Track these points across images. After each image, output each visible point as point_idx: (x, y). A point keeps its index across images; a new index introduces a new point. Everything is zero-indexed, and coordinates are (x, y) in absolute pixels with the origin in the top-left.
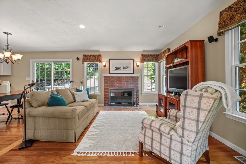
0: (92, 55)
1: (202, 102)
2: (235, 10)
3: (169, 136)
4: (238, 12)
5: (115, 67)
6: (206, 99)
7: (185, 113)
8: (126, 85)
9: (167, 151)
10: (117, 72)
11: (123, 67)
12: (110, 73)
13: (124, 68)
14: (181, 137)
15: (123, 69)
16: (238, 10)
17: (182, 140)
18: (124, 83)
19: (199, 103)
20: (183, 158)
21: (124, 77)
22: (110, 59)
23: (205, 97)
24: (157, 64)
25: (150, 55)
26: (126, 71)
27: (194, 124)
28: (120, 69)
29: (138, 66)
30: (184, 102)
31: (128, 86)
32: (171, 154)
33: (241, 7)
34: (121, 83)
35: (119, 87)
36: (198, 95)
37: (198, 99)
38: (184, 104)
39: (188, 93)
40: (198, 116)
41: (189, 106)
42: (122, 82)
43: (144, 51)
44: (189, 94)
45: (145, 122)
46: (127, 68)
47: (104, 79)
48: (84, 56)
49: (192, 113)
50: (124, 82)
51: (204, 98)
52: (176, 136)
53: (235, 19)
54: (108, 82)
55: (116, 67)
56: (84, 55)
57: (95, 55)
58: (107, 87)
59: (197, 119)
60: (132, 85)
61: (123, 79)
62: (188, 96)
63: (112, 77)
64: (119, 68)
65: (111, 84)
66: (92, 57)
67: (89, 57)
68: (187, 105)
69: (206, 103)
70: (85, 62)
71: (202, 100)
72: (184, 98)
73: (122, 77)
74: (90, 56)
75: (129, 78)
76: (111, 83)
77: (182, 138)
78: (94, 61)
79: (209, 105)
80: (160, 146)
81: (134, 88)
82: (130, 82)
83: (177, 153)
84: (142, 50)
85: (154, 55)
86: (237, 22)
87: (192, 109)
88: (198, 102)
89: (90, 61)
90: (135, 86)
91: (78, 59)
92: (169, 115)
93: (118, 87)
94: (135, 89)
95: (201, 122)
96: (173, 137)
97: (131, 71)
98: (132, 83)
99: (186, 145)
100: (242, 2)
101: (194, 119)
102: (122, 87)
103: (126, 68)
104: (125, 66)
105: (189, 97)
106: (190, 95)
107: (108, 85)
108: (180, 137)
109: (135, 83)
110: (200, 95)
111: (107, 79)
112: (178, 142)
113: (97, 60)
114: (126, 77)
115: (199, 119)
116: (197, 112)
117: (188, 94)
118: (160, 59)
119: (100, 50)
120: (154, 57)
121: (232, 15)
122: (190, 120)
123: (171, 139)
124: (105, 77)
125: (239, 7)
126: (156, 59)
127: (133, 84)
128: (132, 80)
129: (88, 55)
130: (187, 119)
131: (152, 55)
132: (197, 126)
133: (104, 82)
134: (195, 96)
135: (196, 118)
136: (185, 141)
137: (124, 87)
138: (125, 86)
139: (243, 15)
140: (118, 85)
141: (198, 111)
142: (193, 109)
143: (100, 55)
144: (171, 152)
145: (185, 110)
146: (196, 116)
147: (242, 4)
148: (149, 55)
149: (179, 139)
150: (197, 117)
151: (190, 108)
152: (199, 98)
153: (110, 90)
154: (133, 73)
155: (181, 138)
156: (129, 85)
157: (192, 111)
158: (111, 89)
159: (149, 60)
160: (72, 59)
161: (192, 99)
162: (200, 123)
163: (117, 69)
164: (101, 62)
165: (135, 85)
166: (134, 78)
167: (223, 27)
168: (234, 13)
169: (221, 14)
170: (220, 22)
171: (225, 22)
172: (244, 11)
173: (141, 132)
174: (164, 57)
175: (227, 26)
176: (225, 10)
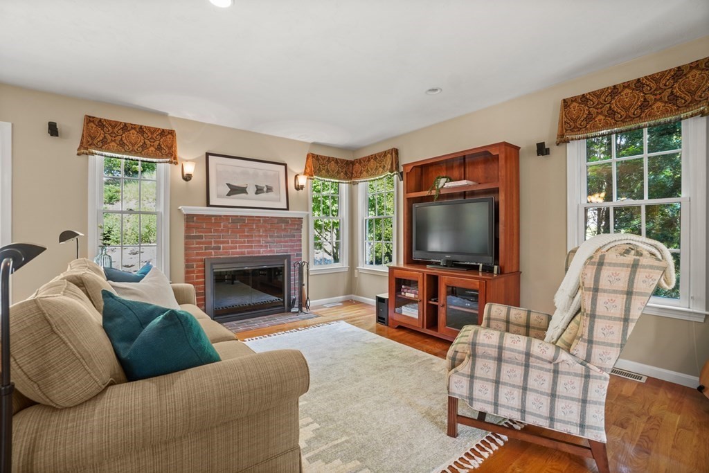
0: (133, 127)
1: (637, 276)
2: (652, 90)
3: (551, 367)
4: (658, 97)
5: (228, 185)
6: (647, 270)
7: (596, 306)
8: (266, 246)
9: (545, 404)
10: (236, 200)
11: (256, 186)
12: (211, 204)
13: (259, 190)
14: (585, 363)
15: (257, 193)
16: (660, 94)
17: (588, 369)
18: (259, 241)
19: (631, 281)
20: (587, 411)
21: (260, 220)
22: (208, 155)
23: (644, 267)
24: (344, 187)
25: (333, 159)
26: (263, 200)
27: (618, 327)
28: (246, 193)
29: (298, 188)
30: (593, 280)
31: (271, 251)
32: (556, 407)
33: (665, 89)
34: (248, 242)
35: (242, 253)
36: (627, 262)
37: (629, 273)
38: (594, 285)
39: (604, 259)
40: (627, 309)
41: (606, 288)
42: (252, 236)
43: (314, 144)
44: (608, 261)
45: (481, 342)
46: (267, 192)
47: (188, 228)
48: (92, 124)
49: (614, 304)
50: (260, 236)
51: (642, 270)
52: (570, 362)
53: (653, 109)
54: (201, 237)
55: (231, 184)
56: (89, 120)
57: (149, 129)
58: (198, 254)
59: (625, 315)
60: (285, 246)
61: (257, 227)
62: (604, 267)
63: (219, 218)
64: (243, 190)
65: (213, 245)
66: (133, 135)
67: (121, 132)
68: (600, 287)
69: (646, 280)
70: (100, 148)
71: (637, 273)
72: (594, 271)
73: (254, 220)
74: (126, 127)
75: (276, 225)
76: (215, 242)
77: (588, 364)
78: (143, 150)
79: (651, 283)
80: (522, 395)
81: (290, 255)
82: (278, 237)
83: (571, 402)
84: (311, 140)
85: (342, 161)
86: (656, 116)
87: (613, 295)
88: (627, 279)
89: (122, 147)
90: (291, 251)
91: (53, 130)
92: (489, 319)
93: (238, 253)
94: (292, 258)
95: (632, 321)
96: (562, 368)
97: (279, 200)
98: (282, 239)
99: (596, 379)
100: (668, 80)
101: (618, 316)
102: (253, 252)
103: (265, 189)
104: (262, 184)
105: (608, 267)
106: (610, 264)
107: (201, 248)
108: (581, 364)
109: (291, 241)
110: (632, 263)
111: (197, 228)
112: (576, 375)
113: (159, 148)
114: (266, 219)
115: (629, 315)
116: (625, 300)
117: (605, 261)
118: (361, 173)
119: (171, 114)
120: (342, 167)
121: (645, 99)
122: (609, 320)
123: (556, 372)
124: (189, 218)
125: (661, 88)
126: (346, 174)
127: (286, 242)
128: (285, 230)
129: (114, 124)
130: (600, 318)
131: (336, 161)
132: (623, 331)
133: (187, 237)
134: (622, 265)
135: (623, 313)
136: (595, 371)
137: (259, 252)
138: (263, 252)
139: (670, 105)
140: (240, 247)
141: (627, 299)
142: (616, 295)
143: (172, 133)
144: (556, 403)
145: (596, 300)
146: (621, 309)
147: (667, 83)
148: (329, 160)
149: (580, 369)
150: (625, 311)
151: (609, 292)
152: (630, 269)
153: (211, 266)
154: (286, 207)
155: (584, 365)
156: (276, 247)
157: (614, 299)
158: (215, 264)
159: (329, 174)
160: (10, 124)
161: (614, 272)
162: (630, 324)
163: (235, 190)
164: (175, 158)
165: (293, 246)
166: (291, 225)
167: (572, 130)
168: (593, 110)
169: (566, 104)
170: (565, 120)
171: (575, 121)
172: (612, 113)
173: (456, 372)
174: (376, 169)
175: (579, 130)
176: (574, 100)
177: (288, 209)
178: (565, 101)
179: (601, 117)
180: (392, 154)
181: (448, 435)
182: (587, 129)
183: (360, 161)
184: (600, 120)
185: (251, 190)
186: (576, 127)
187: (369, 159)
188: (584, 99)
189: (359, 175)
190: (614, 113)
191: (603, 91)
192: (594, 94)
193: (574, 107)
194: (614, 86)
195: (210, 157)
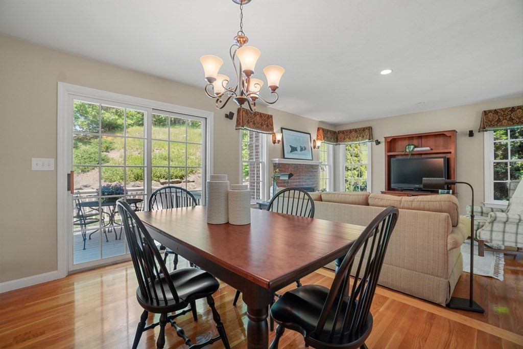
0: (258, 113)
10: (293, 155)
11: (300, 147)
12: (285, 157)
13: (301, 149)
15: (300, 151)
18: (303, 178)
21: (303, 166)
26: (303, 155)
29: (315, 147)
31: (307, 184)
34: (299, 179)
35: (297, 185)
42: (300, 176)
46: (304, 150)
48: (244, 112)
50: (303, 175)
55: (291, 145)
56: (243, 110)
57: (263, 115)
58: (281, 186)
60: (312, 182)
61: (302, 170)
63: (289, 165)
64: (296, 149)
66: (258, 118)
67: (254, 117)
74: (254, 114)
75: (309, 169)
82: (309, 176)
84: (319, 121)
85: (332, 131)
89: (255, 125)
90: (314, 184)
93: (295, 185)
94: (314, 188)
97: (309, 155)
102: (300, 185)
103: (304, 148)
104: (302, 146)
107: (282, 183)
111: (281, 171)
113: (267, 125)
114: (306, 166)
120: (332, 135)
126: (334, 139)
127: (312, 179)
128: (312, 172)
138: (304, 184)
140: (296, 182)
143: (271, 117)
148: (328, 131)
159: (328, 139)
160: (213, 113)
163: (293, 149)
164: (273, 131)
165: (315, 181)
166: (314, 169)
167: (490, 126)
168: (501, 118)
169: (485, 113)
170: (485, 121)
171: (491, 122)
172: (511, 120)
173: (483, 230)
174: (357, 137)
175: (493, 126)
176: (490, 111)
177: (312, 160)
178: (485, 111)
179: (505, 121)
180: (369, 129)
181: (479, 255)
182: (497, 126)
183: (343, 132)
184: (505, 122)
185: (299, 149)
186: (491, 124)
187: (351, 131)
188: (496, 112)
189: (344, 140)
190: (513, 119)
191: (506, 109)
192: (502, 110)
193: (490, 115)
194: (513, 107)
195: (283, 130)
